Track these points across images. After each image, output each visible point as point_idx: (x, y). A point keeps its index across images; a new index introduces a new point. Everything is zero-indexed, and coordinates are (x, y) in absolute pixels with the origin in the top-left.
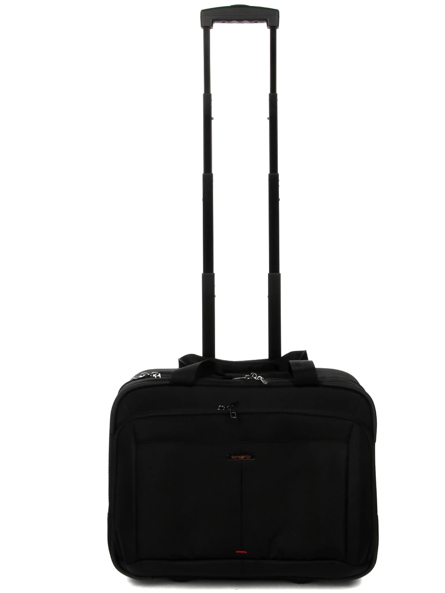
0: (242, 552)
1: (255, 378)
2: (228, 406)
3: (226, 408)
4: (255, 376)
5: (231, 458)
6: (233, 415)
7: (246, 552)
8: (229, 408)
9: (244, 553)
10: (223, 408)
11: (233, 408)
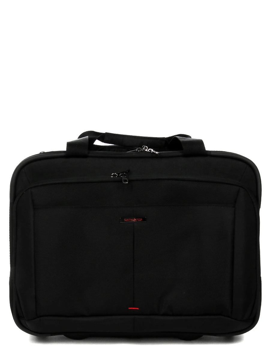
0: (134, 308)
1: (146, 150)
2: (121, 174)
3: (119, 176)
4: (146, 148)
5: (123, 221)
6: (126, 181)
7: (138, 309)
8: (122, 175)
9: (136, 309)
10: (116, 175)
11: (125, 175)
